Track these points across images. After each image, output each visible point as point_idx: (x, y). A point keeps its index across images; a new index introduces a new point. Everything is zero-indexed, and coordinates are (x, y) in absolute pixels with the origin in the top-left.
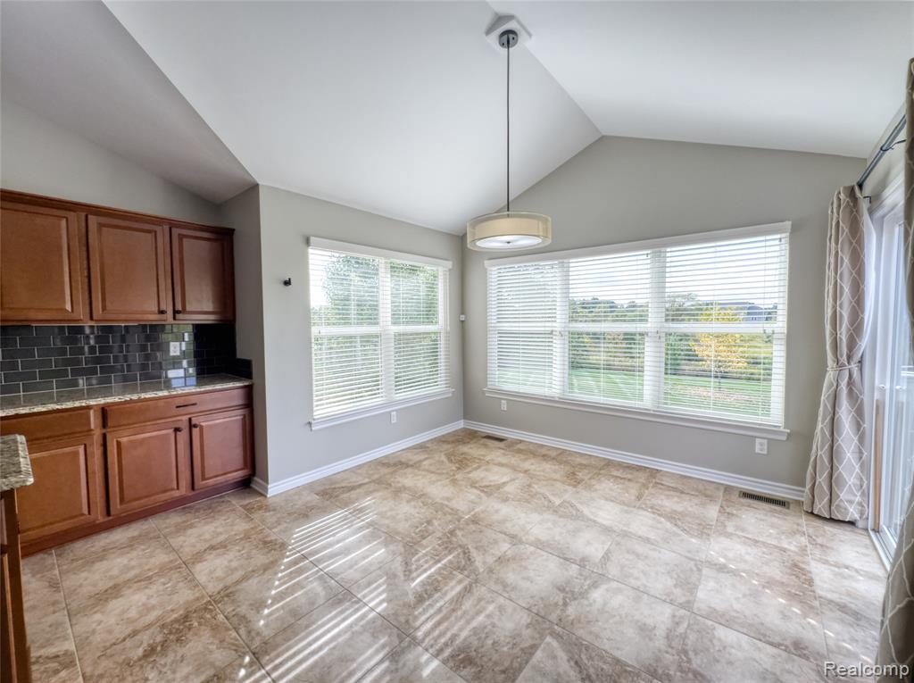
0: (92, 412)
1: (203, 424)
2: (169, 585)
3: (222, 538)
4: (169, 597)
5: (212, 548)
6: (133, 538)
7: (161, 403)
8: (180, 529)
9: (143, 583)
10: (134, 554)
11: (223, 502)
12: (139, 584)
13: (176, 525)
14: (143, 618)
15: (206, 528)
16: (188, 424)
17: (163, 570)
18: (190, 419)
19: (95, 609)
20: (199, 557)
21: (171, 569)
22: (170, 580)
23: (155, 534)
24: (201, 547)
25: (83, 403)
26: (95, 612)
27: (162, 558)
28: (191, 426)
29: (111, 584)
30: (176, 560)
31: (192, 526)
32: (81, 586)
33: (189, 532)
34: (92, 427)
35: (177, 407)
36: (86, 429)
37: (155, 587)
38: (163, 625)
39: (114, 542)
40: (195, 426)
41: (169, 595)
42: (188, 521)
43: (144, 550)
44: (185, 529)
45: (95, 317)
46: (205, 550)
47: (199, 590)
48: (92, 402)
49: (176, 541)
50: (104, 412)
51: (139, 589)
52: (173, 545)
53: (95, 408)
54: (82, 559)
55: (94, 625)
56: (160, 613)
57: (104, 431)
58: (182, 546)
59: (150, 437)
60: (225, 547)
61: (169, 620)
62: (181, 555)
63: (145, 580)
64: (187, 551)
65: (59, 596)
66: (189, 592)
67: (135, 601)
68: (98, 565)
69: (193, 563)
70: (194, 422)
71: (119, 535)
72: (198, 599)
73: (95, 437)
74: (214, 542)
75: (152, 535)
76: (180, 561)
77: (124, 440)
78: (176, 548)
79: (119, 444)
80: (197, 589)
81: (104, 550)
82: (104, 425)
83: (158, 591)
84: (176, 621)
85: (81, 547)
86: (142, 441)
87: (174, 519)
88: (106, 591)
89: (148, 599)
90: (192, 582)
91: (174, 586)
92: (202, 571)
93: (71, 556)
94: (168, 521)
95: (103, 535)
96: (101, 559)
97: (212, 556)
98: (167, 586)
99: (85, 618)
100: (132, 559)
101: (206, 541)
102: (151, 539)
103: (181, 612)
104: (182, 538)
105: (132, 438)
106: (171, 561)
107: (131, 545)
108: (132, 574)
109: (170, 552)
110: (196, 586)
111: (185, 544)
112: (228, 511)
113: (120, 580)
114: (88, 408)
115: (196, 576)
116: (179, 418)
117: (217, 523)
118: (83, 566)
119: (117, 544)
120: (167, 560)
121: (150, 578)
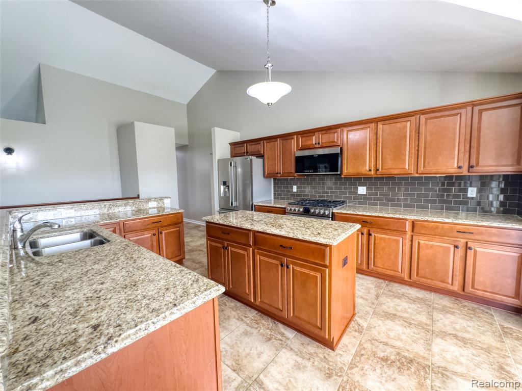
0: (407, 222)
1: (478, 249)
2: (416, 336)
3: (467, 336)
4: (412, 342)
5: (456, 336)
6: (418, 298)
7: (447, 226)
8: (444, 310)
9: (406, 324)
10: (413, 306)
11: (487, 313)
12: (404, 322)
13: (444, 306)
14: (393, 341)
15: (461, 321)
16: (465, 245)
17: (420, 325)
18: (467, 242)
19: (382, 319)
20: (443, 335)
21: (423, 328)
22: (419, 333)
23: (430, 303)
24: (449, 330)
25: (404, 217)
26: (381, 320)
27: (423, 318)
28: (467, 248)
29: (394, 313)
30: (429, 326)
31: (453, 313)
32: (385, 304)
33: (449, 316)
34: (407, 230)
35: (457, 232)
36: (404, 230)
37: (409, 331)
38: (399, 353)
39: (409, 294)
40: (470, 248)
41: (413, 341)
42: (453, 308)
43: (418, 307)
44: (447, 312)
45: (419, 172)
46: (450, 334)
47: (429, 354)
48: (408, 217)
49: (437, 316)
50: (413, 224)
51: (402, 325)
52: (434, 316)
53: (410, 221)
54: (393, 292)
55: (377, 325)
56: (402, 346)
57: (412, 234)
58: (438, 321)
59: (437, 246)
60: (465, 343)
61: (403, 354)
62: (434, 325)
63: (408, 323)
64: (439, 326)
65: (376, 302)
66: (423, 349)
67: (396, 329)
68: (396, 300)
69: (437, 336)
70: (469, 245)
71: (413, 292)
72: (424, 358)
73: (407, 235)
74: (460, 334)
75: (427, 303)
76: (431, 328)
77: (422, 242)
78: (434, 319)
79: (419, 243)
80: (427, 352)
81: (402, 295)
82: (413, 231)
83: (409, 334)
84: (405, 357)
85: (396, 287)
86: (432, 247)
87: (446, 301)
88: (391, 314)
89: (402, 333)
90: (428, 345)
91: (418, 339)
92: (439, 345)
93: (390, 288)
94: (441, 301)
95: (408, 287)
96: (399, 298)
97: (452, 341)
98: (415, 335)
99: (377, 319)
100: (410, 308)
101: (454, 328)
102: (426, 304)
103: (411, 356)
104: (441, 316)
105: (427, 242)
106: (426, 324)
107: (415, 300)
108: (405, 315)
109: (430, 319)
110: (429, 350)
111: (440, 321)
112: (486, 322)
113: (398, 314)
114: (406, 220)
115: (433, 344)
116: (459, 239)
117: (471, 324)
118: (391, 296)
119: (409, 296)
120: (425, 321)
121: (410, 324)
